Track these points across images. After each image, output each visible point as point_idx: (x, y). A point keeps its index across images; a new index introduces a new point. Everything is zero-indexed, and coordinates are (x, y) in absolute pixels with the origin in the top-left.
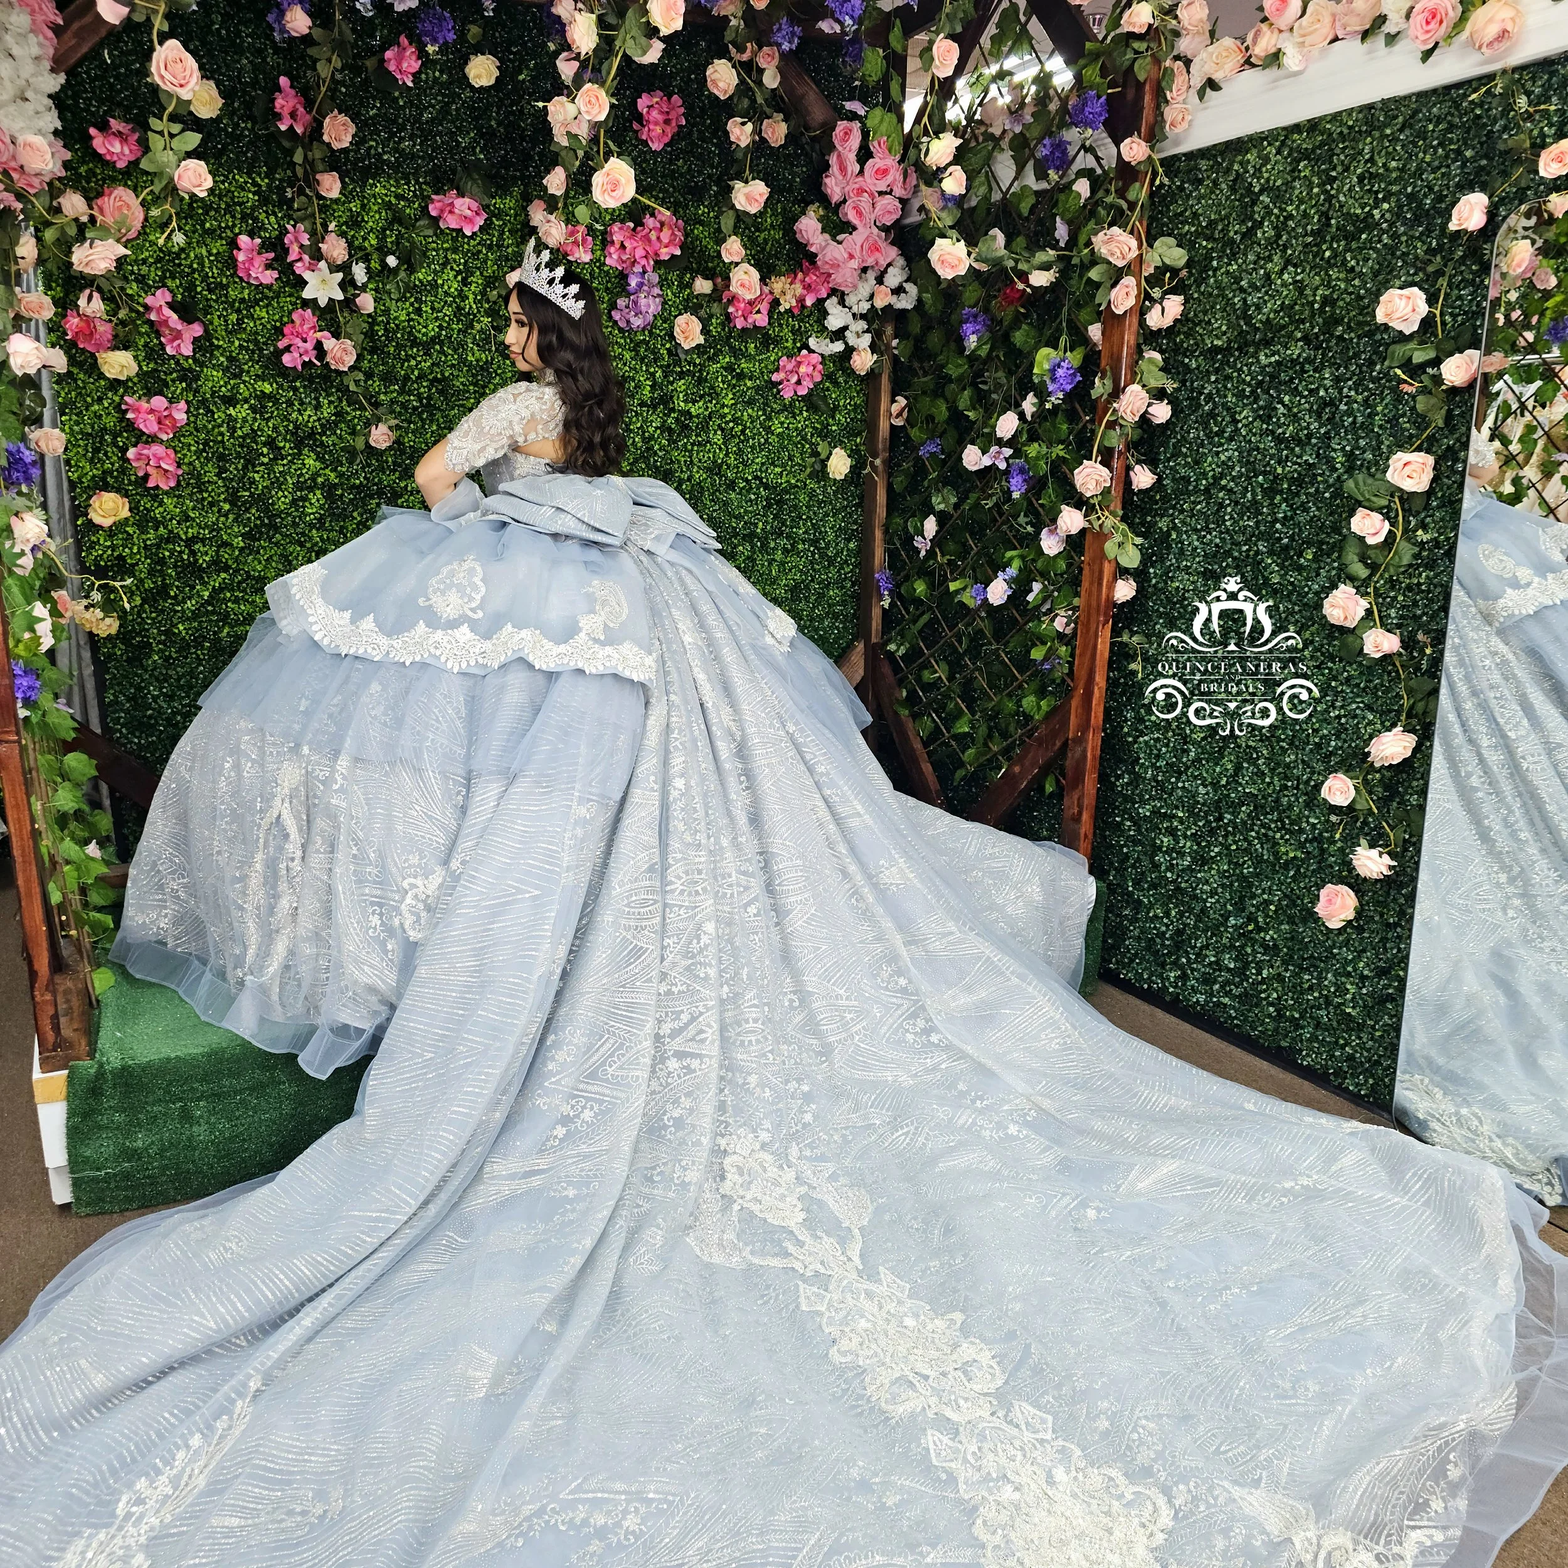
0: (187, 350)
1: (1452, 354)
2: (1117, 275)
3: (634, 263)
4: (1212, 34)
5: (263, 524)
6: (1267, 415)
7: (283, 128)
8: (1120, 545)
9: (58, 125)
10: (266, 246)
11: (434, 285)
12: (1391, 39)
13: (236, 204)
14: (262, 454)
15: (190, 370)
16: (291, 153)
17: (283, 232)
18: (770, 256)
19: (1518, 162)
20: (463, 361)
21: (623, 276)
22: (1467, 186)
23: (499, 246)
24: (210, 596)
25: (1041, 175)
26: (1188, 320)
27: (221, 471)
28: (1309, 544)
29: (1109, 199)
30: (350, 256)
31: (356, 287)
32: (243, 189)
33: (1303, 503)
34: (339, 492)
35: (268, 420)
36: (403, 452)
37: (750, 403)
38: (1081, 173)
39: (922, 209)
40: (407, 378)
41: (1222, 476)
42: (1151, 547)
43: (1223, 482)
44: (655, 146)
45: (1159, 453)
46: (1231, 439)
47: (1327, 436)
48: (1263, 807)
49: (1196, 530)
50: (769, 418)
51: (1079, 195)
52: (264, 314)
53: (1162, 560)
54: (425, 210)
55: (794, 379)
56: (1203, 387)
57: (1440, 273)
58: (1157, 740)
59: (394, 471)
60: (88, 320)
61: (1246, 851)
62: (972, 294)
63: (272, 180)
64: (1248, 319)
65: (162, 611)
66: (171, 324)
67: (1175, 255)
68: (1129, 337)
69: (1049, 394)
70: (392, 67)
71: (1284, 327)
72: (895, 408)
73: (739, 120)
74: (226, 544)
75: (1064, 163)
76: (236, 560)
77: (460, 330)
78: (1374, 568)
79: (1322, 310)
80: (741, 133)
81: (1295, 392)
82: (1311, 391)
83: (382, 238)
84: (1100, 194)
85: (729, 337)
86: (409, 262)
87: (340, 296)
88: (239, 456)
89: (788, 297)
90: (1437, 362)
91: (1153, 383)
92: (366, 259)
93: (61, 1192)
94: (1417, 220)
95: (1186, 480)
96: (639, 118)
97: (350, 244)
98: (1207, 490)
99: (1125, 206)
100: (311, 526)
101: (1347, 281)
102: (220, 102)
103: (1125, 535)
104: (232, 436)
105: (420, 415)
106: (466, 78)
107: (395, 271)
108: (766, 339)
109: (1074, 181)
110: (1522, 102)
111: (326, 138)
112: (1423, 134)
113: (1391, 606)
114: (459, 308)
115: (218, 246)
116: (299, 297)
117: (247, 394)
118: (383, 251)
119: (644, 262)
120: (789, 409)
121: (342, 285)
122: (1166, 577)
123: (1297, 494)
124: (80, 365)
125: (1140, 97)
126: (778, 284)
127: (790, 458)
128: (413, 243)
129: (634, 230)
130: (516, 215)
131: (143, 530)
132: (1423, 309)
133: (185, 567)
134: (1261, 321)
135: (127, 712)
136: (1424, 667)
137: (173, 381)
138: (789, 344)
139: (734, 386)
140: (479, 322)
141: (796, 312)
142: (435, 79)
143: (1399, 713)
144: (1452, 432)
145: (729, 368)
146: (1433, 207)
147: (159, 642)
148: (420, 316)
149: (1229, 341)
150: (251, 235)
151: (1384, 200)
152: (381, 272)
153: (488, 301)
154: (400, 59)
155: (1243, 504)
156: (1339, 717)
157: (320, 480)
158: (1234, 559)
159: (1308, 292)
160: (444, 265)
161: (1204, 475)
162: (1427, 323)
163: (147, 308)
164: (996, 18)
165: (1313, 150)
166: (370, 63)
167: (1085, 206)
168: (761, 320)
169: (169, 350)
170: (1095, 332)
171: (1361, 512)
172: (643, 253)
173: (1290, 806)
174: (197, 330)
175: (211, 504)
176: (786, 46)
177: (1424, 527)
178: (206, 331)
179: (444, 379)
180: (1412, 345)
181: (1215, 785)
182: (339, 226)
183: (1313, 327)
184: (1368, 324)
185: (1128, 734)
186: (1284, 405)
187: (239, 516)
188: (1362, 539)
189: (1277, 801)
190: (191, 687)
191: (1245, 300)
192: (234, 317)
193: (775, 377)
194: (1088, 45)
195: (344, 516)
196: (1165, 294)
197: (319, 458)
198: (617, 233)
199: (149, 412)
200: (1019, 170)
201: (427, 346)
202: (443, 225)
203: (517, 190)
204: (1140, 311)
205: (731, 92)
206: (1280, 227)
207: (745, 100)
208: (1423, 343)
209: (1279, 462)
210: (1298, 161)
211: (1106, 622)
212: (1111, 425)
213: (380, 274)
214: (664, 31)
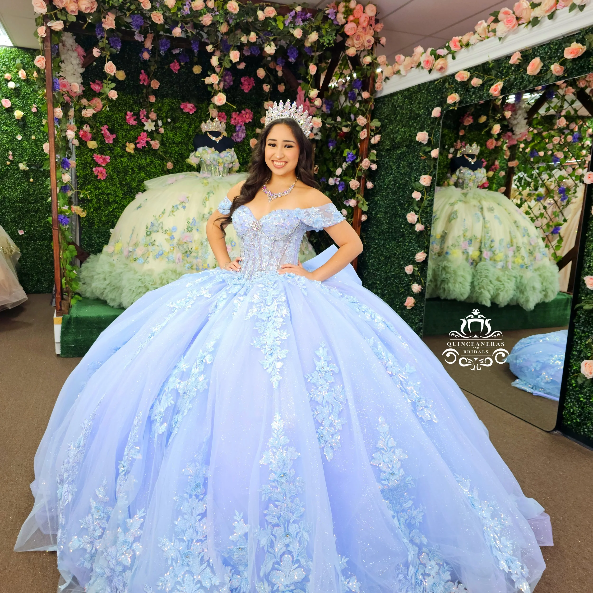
0: (111, 142)
1: (433, 149)
2: (363, 128)
3: (238, 123)
4: (386, 65)
6: (398, 167)
8: (363, 204)
9: (82, 81)
10: (134, 115)
11: (181, 127)
12: (423, 68)
13: (127, 103)
14: (129, 172)
15: (112, 147)
16: (142, 90)
17: (139, 111)
21: (235, 127)
22: (436, 105)
23: (200, 117)
25: (350, 102)
26: (381, 141)
27: (118, 175)
28: (407, 202)
29: (362, 108)
30: (158, 118)
31: (159, 126)
32: (129, 99)
33: (406, 191)
35: (132, 162)
38: (358, 101)
40: (171, 153)
41: (389, 184)
43: (389, 186)
44: (246, 91)
45: (374, 179)
46: (391, 174)
47: (411, 173)
49: (383, 200)
51: (357, 107)
54: (179, 107)
56: (385, 160)
57: (433, 128)
60: (86, 132)
61: (392, 291)
63: (138, 97)
64: (394, 141)
65: (98, 214)
66: (108, 134)
67: (378, 124)
68: (365, 145)
69: (348, 162)
70: (172, 68)
71: (401, 143)
72: (315, 168)
73: (266, 84)
74: (117, 196)
75: (354, 98)
76: (120, 201)
78: (419, 207)
80: (266, 88)
81: (404, 161)
82: (407, 160)
83: (167, 114)
86: (174, 120)
87: (154, 129)
88: (123, 172)
90: (430, 152)
91: (371, 158)
92: (162, 119)
93: (58, 351)
95: (381, 186)
96: (241, 83)
97: (158, 116)
98: (386, 189)
99: (364, 110)
102: (125, 76)
103: (364, 202)
104: (122, 166)
106: (193, 71)
107: (170, 123)
109: (356, 104)
110: (447, 84)
111: (151, 86)
112: (429, 92)
113: (423, 218)
115: (122, 114)
116: (143, 129)
117: (126, 155)
118: (167, 117)
119: (241, 123)
121: (155, 126)
122: (376, 214)
124: (83, 145)
125: (369, 81)
128: (175, 116)
131: (96, 190)
132: (427, 137)
133: (106, 202)
134: (397, 142)
135: (87, 241)
137: (107, 150)
142: (184, 72)
144: (435, 170)
147: (97, 222)
148: (176, 136)
149: (390, 147)
150: (131, 112)
154: (175, 66)
155: (393, 192)
158: (391, 207)
160: (184, 122)
161: (385, 185)
162: (429, 141)
163: (101, 130)
165: (408, 96)
166: (166, 67)
167: (357, 110)
169: (106, 142)
170: (359, 145)
171: (415, 192)
172: (241, 121)
173: (402, 277)
174: (114, 136)
175: (115, 185)
176: (281, 65)
177: (430, 196)
178: (117, 137)
179: (182, 153)
180: (426, 147)
181: (386, 273)
182: (155, 110)
184: (416, 142)
186: (402, 164)
187: (122, 188)
188: (415, 199)
190: (105, 235)
191: (394, 136)
192: (124, 134)
196: (375, 134)
197: (145, 174)
198: (234, 115)
199: (100, 158)
200: (345, 101)
201: (178, 144)
202: (184, 111)
203: (206, 102)
204: (369, 138)
205: (263, 77)
206: (402, 116)
207: (268, 79)
208: (429, 146)
209: (401, 180)
210: (405, 99)
211: (359, 226)
212: (360, 170)
213: (165, 124)
214: (234, 61)
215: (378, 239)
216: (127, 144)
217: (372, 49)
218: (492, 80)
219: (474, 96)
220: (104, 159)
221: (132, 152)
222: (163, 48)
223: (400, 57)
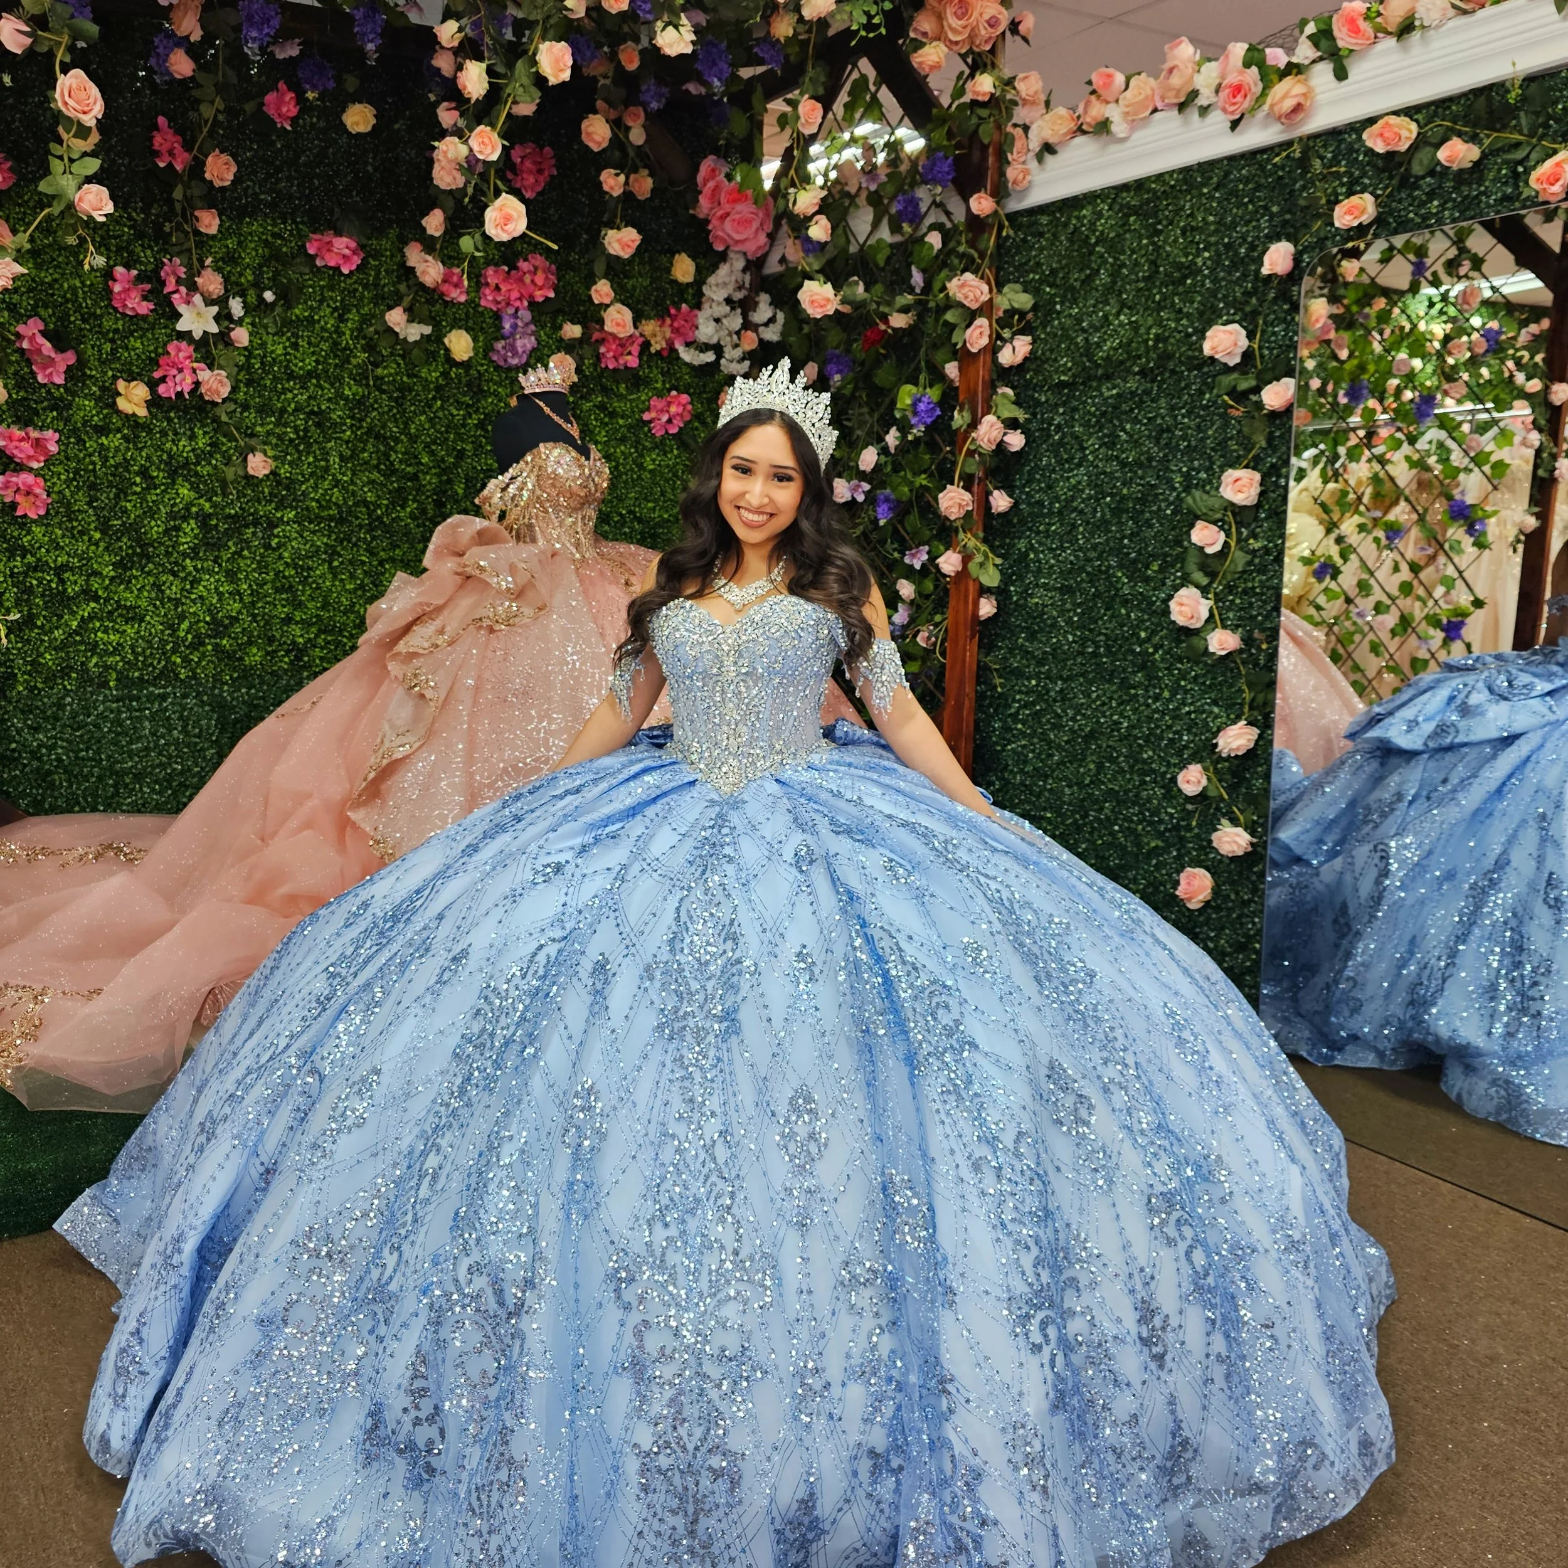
0: (59, 380)
1: (1270, 382)
2: (971, 316)
3: (508, 304)
4: (1047, 104)
5: (134, 553)
6: (1111, 442)
7: (162, 165)
8: (982, 565)
11: (311, 321)
12: (1204, 111)
13: (110, 237)
14: (135, 483)
15: (61, 399)
16: (168, 189)
17: (160, 265)
18: (638, 302)
19: (1318, 216)
20: (339, 395)
21: (497, 316)
22: (1275, 237)
23: (376, 285)
24: (79, 626)
25: (895, 229)
26: (1036, 358)
27: (92, 500)
28: (1155, 557)
30: (227, 291)
31: (232, 321)
33: (1147, 521)
34: (214, 522)
35: (141, 449)
36: (279, 483)
37: (623, 440)
38: (932, 227)
39: (783, 260)
40: (283, 411)
41: (1073, 498)
42: (1011, 567)
43: (1075, 504)
44: (527, 195)
45: (1014, 480)
46: (1079, 465)
47: (1165, 460)
48: (1125, 802)
49: (1051, 550)
50: (642, 456)
51: (931, 246)
52: (138, 345)
53: (1021, 578)
54: (302, 248)
55: (665, 418)
56: (1053, 419)
57: (1255, 313)
58: (1024, 747)
59: (271, 501)
61: (1110, 845)
62: (834, 337)
63: (148, 215)
64: (1090, 356)
65: (28, 641)
66: (45, 352)
67: (1022, 300)
68: (982, 372)
69: (912, 427)
70: (271, 112)
71: (1122, 362)
73: (613, 171)
74: (96, 573)
75: (916, 218)
76: (106, 588)
77: (336, 365)
78: (1212, 575)
79: (1155, 346)
80: (612, 182)
81: (1136, 421)
82: (1149, 419)
83: (258, 276)
84: (952, 245)
85: (601, 376)
86: (286, 297)
87: (214, 329)
88: (111, 485)
89: (659, 338)
90: (1257, 390)
91: (1006, 414)
92: (243, 294)
94: (1234, 266)
95: (1040, 503)
96: (512, 168)
97: (226, 280)
98: (1060, 512)
99: (976, 255)
100: (185, 555)
101: (1178, 321)
102: (98, 138)
103: (986, 557)
104: (104, 465)
105: (296, 447)
106: (343, 124)
107: (272, 306)
108: (635, 380)
109: (925, 235)
110: (1317, 164)
111: (207, 176)
112: (1234, 193)
113: (1229, 609)
114: (336, 344)
115: (93, 278)
116: (174, 330)
117: (119, 424)
118: (259, 286)
119: (518, 304)
120: (660, 446)
121: (217, 318)
122: (1025, 594)
123: (1143, 512)
125: (984, 158)
126: (649, 327)
127: (663, 494)
128: (290, 280)
129: (508, 273)
130: (392, 256)
131: (11, 558)
132: (1244, 343)
133: (53, 596)
134: (1102, 358)
136: (1262, 662)
137: (44, 409)
138: (659, 385)
139: (607, 424)
140: (355, 357)
141: (665, 354)
142: (312, 125)
143: (1242, 705)
144: (1274, 452)
145: (602, 407)
146: (1247, 256)
147: (24, 673)
148: (297, 350)
149: (1074, 376)
150: (128, 266)
151: (1205, 249)
152: (258, 306)
153: (364, 338)
154: (280, 102)
155: (1094, 524)
156: (1189, 713)
157: (194, 509)
158: (1088, 573)
159: (1142, 330)
160: (321, 302)
161: (1057, 498)
162: (1247, 355)
163: (19, 336)
164: (847, 87)
165: (1141, 206)
166: (249, 107)
167: (937, 256)
168: (632, 361)
169: (41, 379)
170: (952, 369)
171: (1200, 524)
172: (517, 295)
173: (1149, 800)
174: (70, 358)
175: (82, 533)
176: (654, 105)
177: (1255, 536)
178: (78, 359)
179: (321, 412)
180: (1235, 375)
181: (1081, 785)
182: (215, 261)
183: (1148, 362)
184: (1196, 358)
185: (996, 743)
186: (1126, 433)
187: (110, 544)
188: (1201, 549)
189: (1137, 795)
190: (57, 719)
191: (1086, 339)
192: (108, 347)
193: (646, 417)
194: (935, 111)
195: (217, 546)
196: (1014, 334)
197: (194, 488)
198: (491, 276)
199: (22, 440)
200: (876, 225)
201: (304, 380)
202: (319, 263)
203: (393, 233)
204: (993, 349)
205: (605, 145)
206: (1115, 274)
207: (617, 154)
208: (1245, 373)
209: (1124, 484)
210: (1128, 216)
211: (972, 637)
212: (970, 453)
213: (257, 309)
214: (553, 81)
215: (1037, 675)
216: (121, 385)
217: (992, 51)
218: (1517, 145)
219: (1436, 203)
220: (38, 444)
221: (142, 412)
222: (254, 34)
223: (1110, 76)
